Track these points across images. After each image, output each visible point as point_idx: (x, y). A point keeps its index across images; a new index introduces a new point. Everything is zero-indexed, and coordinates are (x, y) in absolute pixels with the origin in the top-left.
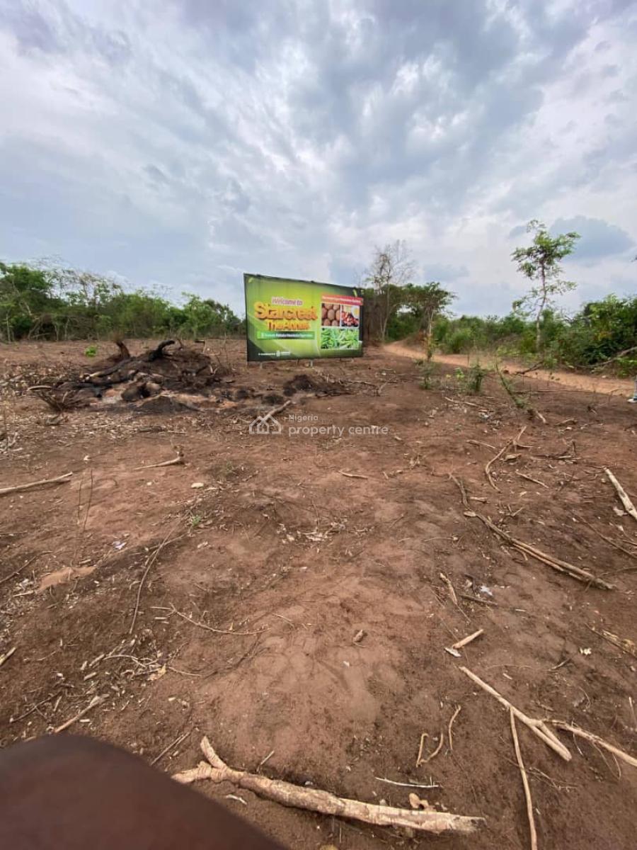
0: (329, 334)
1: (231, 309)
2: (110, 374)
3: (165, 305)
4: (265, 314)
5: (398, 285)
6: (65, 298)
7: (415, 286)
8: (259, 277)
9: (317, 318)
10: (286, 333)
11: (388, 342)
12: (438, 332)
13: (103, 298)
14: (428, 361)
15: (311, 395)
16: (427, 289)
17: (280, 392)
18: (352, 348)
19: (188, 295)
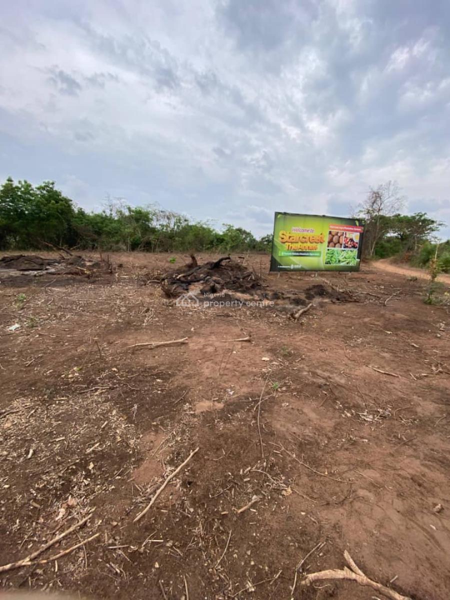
0: (333, 254)
1: (252, 233)
2: (189, 276)
3: (211, 232)
4: (286, 239)
5: (387, 216)
6: (158, 227)
7: (402, 216)
8: (285, 214)
9: (324, 241)
10: (299, 252)
11: (377, 260)
12: (425, 254)
13: (178, 226)
14: (432, 281)
15: (326, 300)
16: (414, 218)
17: (303, 296)
18: (351, 264)
19: (226, 225)
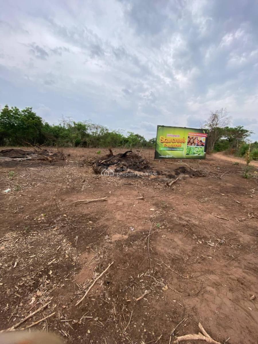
0: (190, 149)
1: (144, 137)
2: (108, 161)
3: (121, 136)
4: (164, 140)
5: (221, 128)
6: (91, 133)
7: (229, 128)
8: (163, 126)
9: (185, 142)
10: (171, 148)
11: (215, 152)
12: (243, 149)
13: (102, 133)
14: (247, 165)
15: (187, 176)
16: (236, 129)
17: (173, 173)
18: (200, 155)
19: (129, 133)
